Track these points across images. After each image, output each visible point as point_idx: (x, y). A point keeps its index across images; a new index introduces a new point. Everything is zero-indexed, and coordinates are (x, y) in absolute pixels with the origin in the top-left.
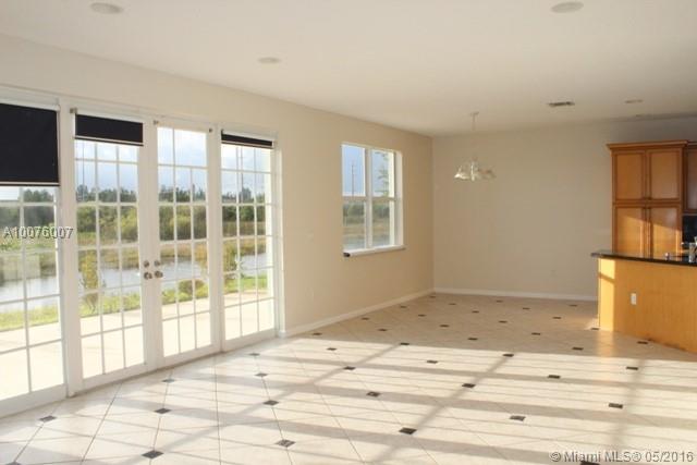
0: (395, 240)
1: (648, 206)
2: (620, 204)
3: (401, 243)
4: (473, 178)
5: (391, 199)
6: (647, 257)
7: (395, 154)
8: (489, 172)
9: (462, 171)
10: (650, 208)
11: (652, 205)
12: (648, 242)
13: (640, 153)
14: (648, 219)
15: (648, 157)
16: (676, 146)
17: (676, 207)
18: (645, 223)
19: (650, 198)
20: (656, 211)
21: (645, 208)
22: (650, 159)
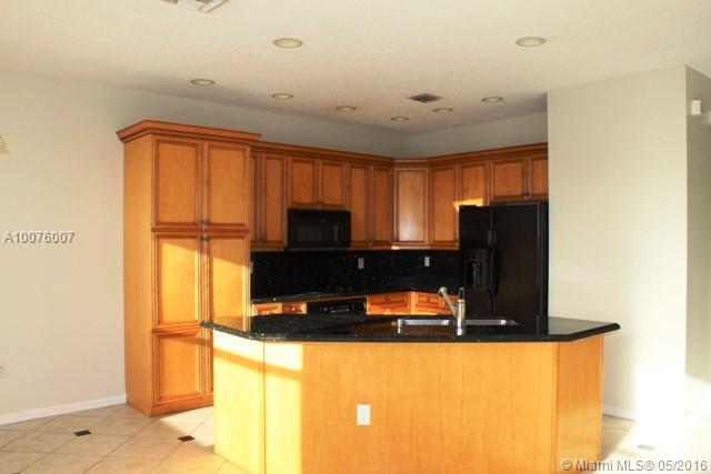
2: (163, 231)
10: (209, 239)
11: (211, 234)
12: (206, 296)
13: (196, 145)
14: (205, 258)
15: (206, 153)
16: (244, 141)
17: (242, 238)
18: (202, 265)
19: (209, 223)
20: (217, 245)
21: (202, 239)
22: (209, 158)
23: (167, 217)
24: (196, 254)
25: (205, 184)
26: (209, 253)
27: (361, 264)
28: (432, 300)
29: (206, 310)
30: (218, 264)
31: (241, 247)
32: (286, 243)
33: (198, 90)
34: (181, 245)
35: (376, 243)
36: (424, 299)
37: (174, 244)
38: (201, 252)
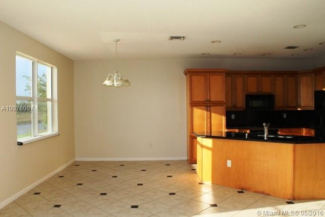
0: (52, 129)
1: (208, 105)
2: (194, 104)
3: (56, 130)
4: (115, 85)
5: (49, 100)
6: (209, 135)
7: (52, 68)
8: (127, 81)
9: (109, 79)
10: (210, 106)
11: (211, 105)
12: (209, 125)
13: (204, 75)
14: (209, 113)
15: (208, 77)
16: (222, 72)
17: (222, 106)
18: (207, 115)
19: (209, 101)
20: (213, 108)
21: (207, 106)
22: (209, 79)
23: (195, 100)
24: (205, 112)
25: (208, 88)
26: (210, 111)
27: (285, 116)
28: (310, 132)
29: (209, 131)
30: (213, 115)
31: (223, 109)
32: (245, 107)
33: (205, 56)
34: (200, 109)
35: (288, 107)
36: (307, 131)
37: (198, 108)
38: (207, 111)
